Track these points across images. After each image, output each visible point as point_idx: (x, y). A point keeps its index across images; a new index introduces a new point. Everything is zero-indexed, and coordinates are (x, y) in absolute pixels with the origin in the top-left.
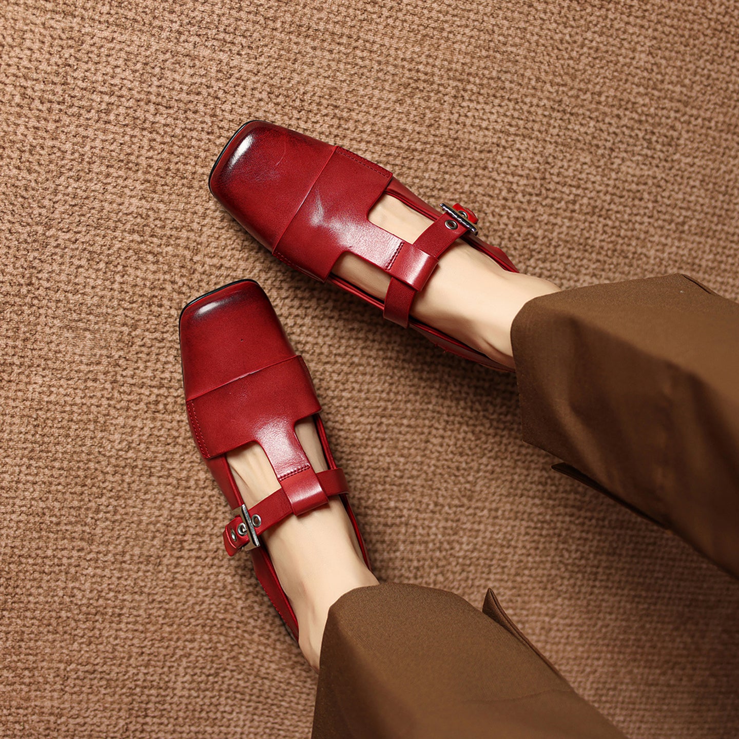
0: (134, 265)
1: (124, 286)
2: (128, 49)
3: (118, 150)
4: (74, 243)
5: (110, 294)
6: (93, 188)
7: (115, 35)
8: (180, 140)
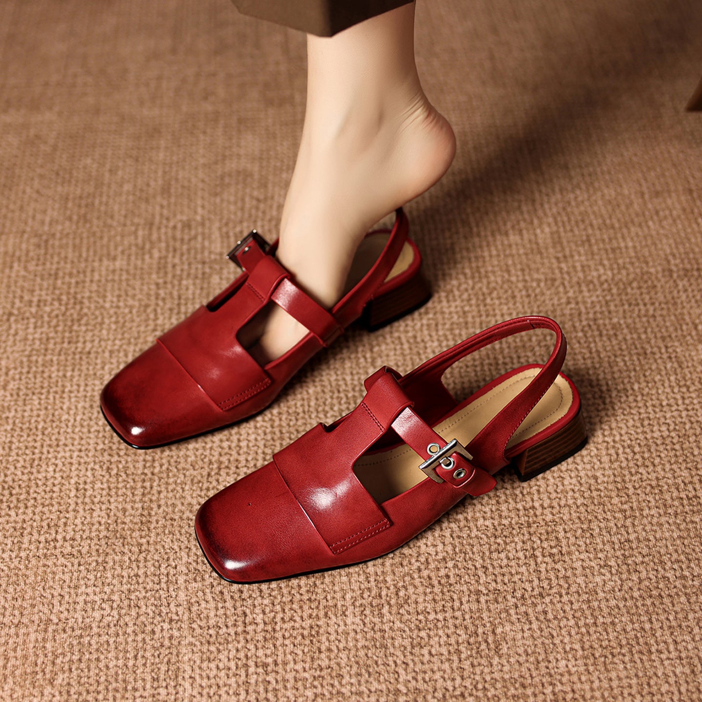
0: (414, 606)
1: (438, 610)
2: (198, 662)
3: (302, 647)
4: (407, 664)
5: (450, 621)
6: (346, 660)
7: (187, 676)
8: (275, 597)
